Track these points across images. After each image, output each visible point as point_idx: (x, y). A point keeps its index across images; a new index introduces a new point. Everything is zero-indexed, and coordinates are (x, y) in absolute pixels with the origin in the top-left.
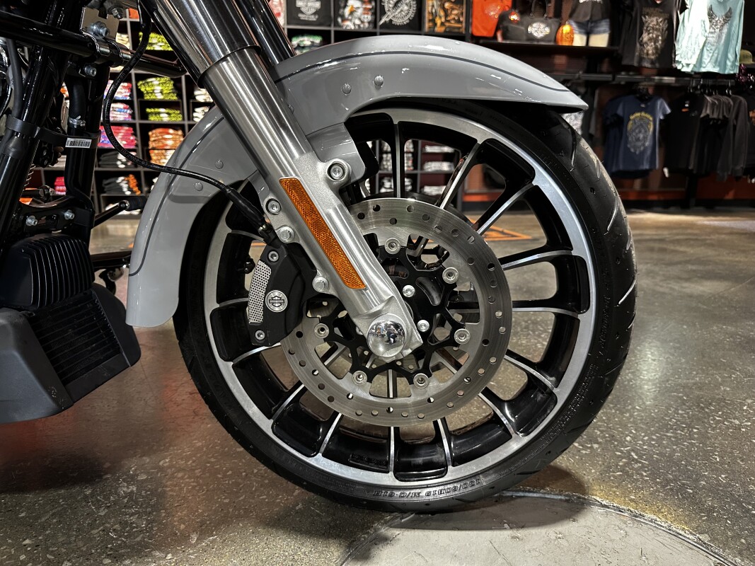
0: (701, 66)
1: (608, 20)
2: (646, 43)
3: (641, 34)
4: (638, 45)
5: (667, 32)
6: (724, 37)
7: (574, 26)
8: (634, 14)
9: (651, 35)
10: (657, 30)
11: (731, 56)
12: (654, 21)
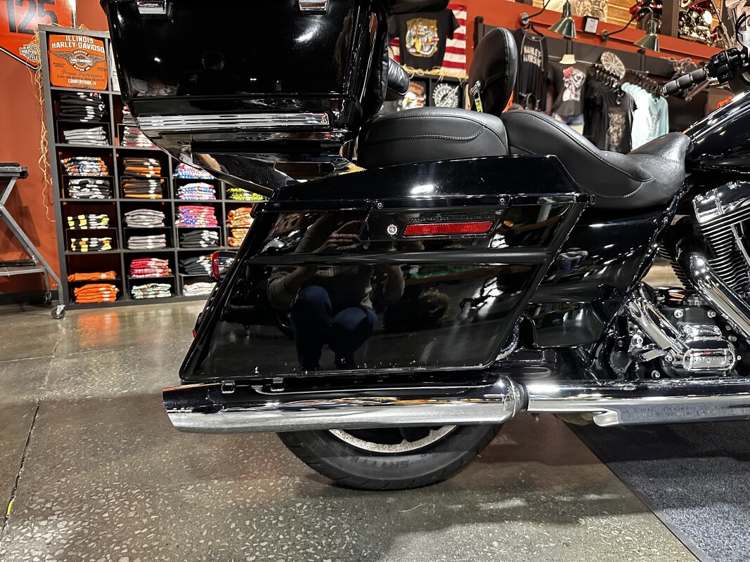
1: (583, 115)
2: (612, 134)
3: (609, 127)
4: (607, 135)
5: (625, 126)
8: (603, 111)
9: (615, 128)
10: (618, 124)
12: (616, 117)
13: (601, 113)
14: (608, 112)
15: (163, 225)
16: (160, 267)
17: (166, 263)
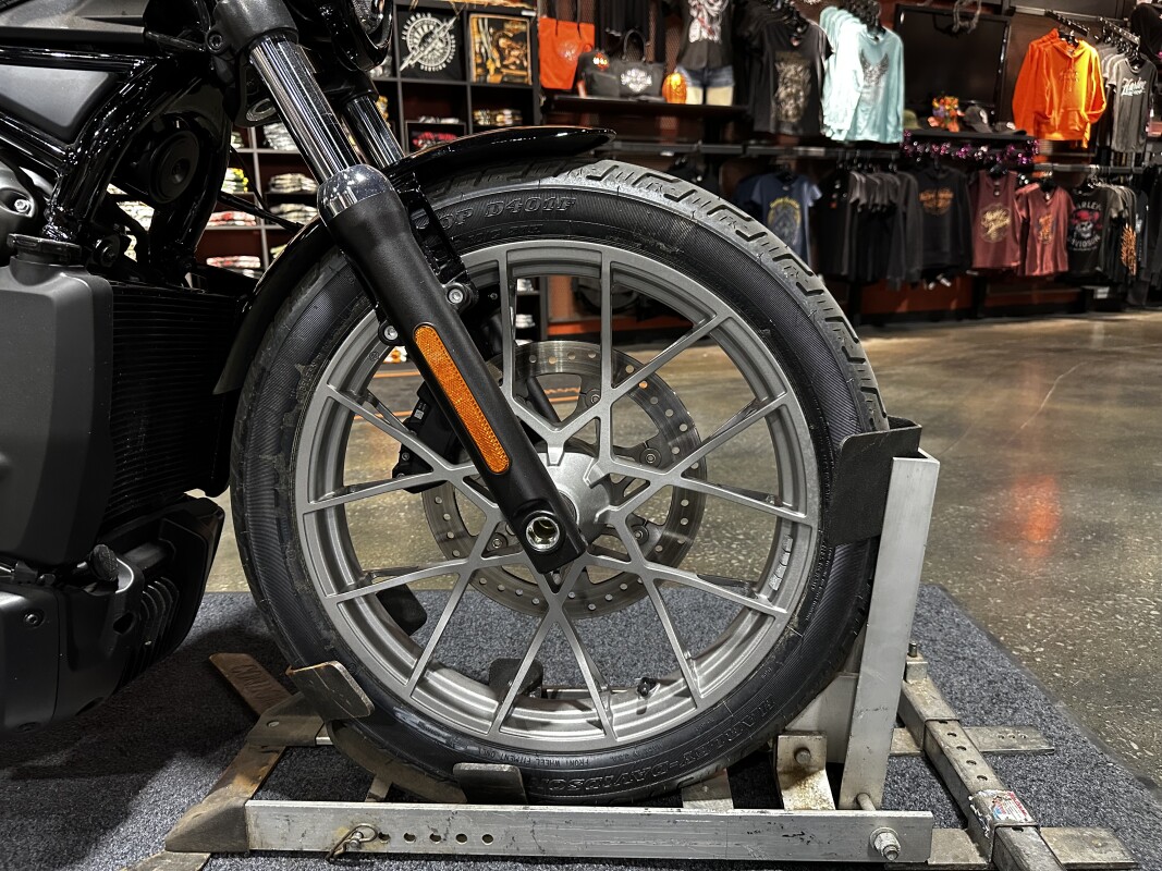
0: (855, 133)
1: (730, 68)
2: (783, 100)
3: (776, 88)
4: (773, 104)
5: (809, 86)
6: (881, 92)
7: (686, 75)
8: (764, 59)
9: (789, 90)
10: (796, 82)
11: (892, 119)
12: (791, 70)
14: (775, 61)
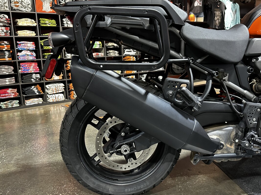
13: (211, 11)
14: (214, 11)
15: (13, 73)
16: (13, 93)
17: (16, 90)
